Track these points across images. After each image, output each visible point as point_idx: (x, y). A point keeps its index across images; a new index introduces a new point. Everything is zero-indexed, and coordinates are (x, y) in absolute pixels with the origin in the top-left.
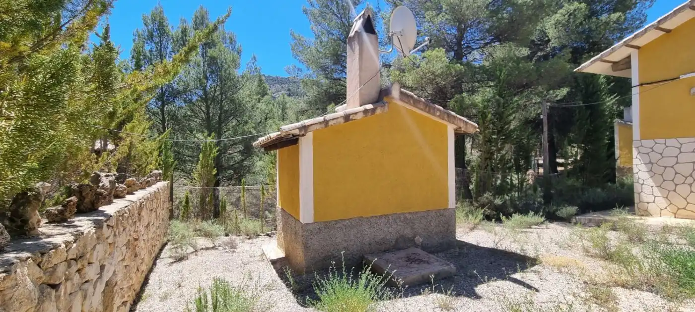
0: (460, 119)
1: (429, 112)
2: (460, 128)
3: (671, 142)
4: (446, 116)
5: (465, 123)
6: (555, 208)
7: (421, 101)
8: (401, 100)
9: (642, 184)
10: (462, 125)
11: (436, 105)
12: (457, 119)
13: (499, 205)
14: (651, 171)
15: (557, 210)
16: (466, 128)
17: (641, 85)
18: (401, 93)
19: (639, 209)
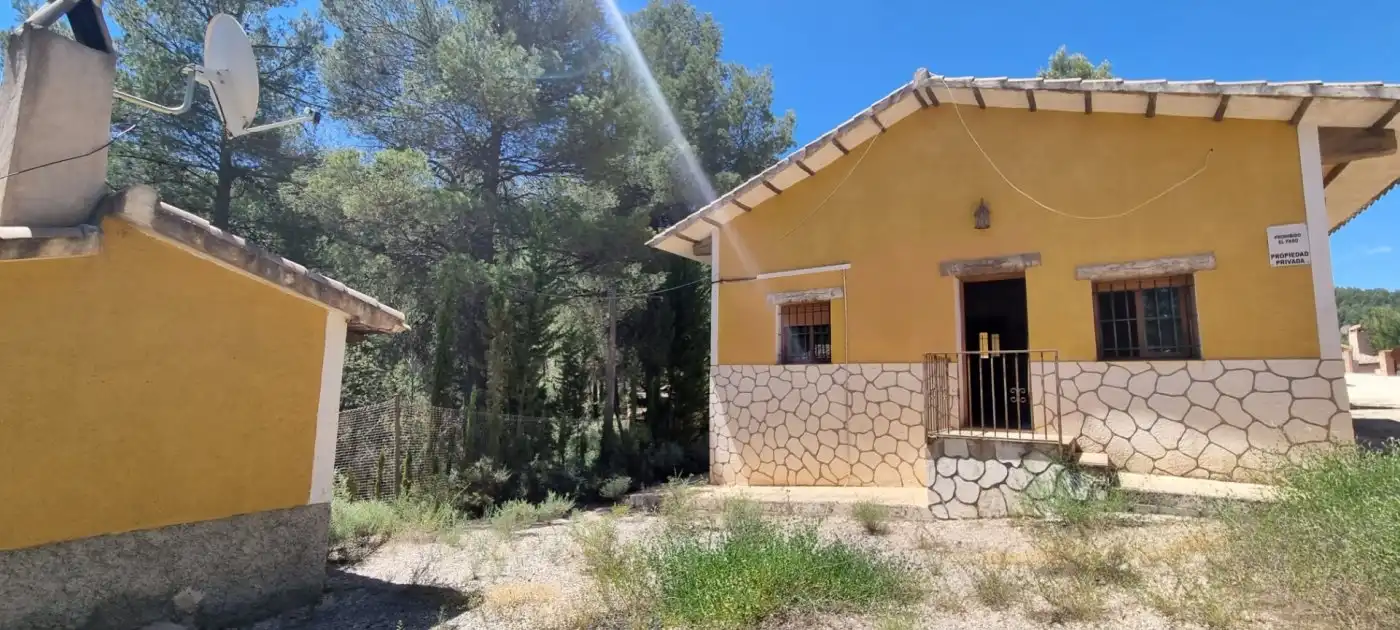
0: (354, 298)
1: (260, 272)
2: (357, 318)
3: (747, 370)
4: (312, 290)
5: (368, 310)
6: (599, 481)
7: (235, 245)
8: (158, 230)
9: (718, 435)
10: (360, 312)
11: (284, 259)
12: (345, 298)
13: (502, 482)
14: (727, 413)
15: (601, 486)
16: (372, 321)
17: (721, 281)
18: (160, 213)
19: (714, 473)
